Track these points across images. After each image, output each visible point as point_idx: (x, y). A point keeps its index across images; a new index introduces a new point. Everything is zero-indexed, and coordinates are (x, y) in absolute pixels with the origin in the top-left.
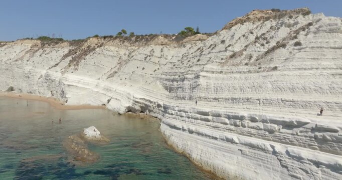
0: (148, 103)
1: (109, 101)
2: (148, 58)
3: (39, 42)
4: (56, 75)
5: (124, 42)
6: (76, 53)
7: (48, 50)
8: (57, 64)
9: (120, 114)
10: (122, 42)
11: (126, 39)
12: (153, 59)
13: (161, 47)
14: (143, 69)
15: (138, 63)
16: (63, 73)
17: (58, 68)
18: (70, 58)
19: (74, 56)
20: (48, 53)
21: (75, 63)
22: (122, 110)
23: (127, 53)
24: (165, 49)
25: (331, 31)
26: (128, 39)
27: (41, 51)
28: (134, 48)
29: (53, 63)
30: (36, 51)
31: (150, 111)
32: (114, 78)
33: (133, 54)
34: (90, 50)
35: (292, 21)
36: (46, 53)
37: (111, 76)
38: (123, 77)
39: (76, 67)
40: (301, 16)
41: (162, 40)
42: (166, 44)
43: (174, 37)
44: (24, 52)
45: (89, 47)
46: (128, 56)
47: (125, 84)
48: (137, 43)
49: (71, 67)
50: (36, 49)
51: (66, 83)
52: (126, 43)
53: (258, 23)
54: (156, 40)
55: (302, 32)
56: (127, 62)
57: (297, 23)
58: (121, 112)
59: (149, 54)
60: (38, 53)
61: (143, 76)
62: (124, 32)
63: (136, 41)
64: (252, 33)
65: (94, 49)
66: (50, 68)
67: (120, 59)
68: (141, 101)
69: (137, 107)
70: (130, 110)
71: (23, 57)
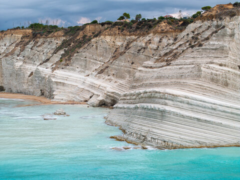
1: (91, 97)
3: (30, 31)
4: (46, 71)
5: (123, 30)
6: (70, 44)
8: (48, 60)
10: (120, 31)
13: (161, 36)
14: (132, 63)
16: (53, 69)
17: (49, 64)
18: (62, 52)
19: (67, 49)
20: (39, 46)
21: (67, 58)
24: (164, 39)
27: (32, 43)
28: (133, 37)
29: (44, 58)
30: (27, 43)
33: (131, 45)
34: (86, 40)
36: (39, 44)
37: (101, 72)
38: (112, 73)
39: (68, 62)
42: (167, 32)
43: (182, 22)
44: (14, 45)
45: (84, 37)
46: (126, 47)
47: (110, 80)
48: (138, 32)
49: (62, 63)
50: (27, 40)
51: (53, 80)
52: (125, 31)
54: (157, 28)
59: (144, 46)
60: (30, 46)
62: (128, 16)
63: (137, 28)
65: (90, 40)
66: (41, 64)
69: (109, 101)
70: (103, 103)
71: (14, 50)
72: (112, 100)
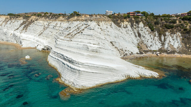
0: (49, 47)
1: (38, 46)
2: (55, 27)
3: (9, 16)
4: (17, 33)
5: (46, 19)
6: (26, 23)
7: (13, 21)
8: (18, 29)
9: (40, 51)
11: (47, 17)
12: (57, 28)
13: (61, 22)
14: (52, 32)
15: (51, 30)
16: (21, 33)
17: (18, 31)
18: (23, 26)
19: (25, 25)
20: (13, 23)
21: (25, 28)
23: (48, 24)
24: (62, 23)
25: (90, 29)
26: (48, 17)
27: (10, 21)
28: (50, 21)
29: (16, 28)
30: (8, 21)
31: (49, 50)
32: (41, 36)
33: (50, 24)
34: (32, 22)
35: (87, 23)
36: (12, 22)
37: (40, 35)
38: (44, 36)
39: (26, 30)
40: (90, 22)
41: (61, 19)
42: (63, 21)
43: (67, 17)
44: (2, 22)
45: (32, 20)
46: (48, 25)
47: (44, 39)
48: (52, 19)
49: (24, 30)
50: (8, 20)
51: (21, 38)
52: (47, 19)
53: (81, 22)
54: (59, 19)
55: (86, 28)
56: (47, 28)
57: (88, 24)
58: (40, 50)
59: (55, 25)
60: (9, 22)
61: (51, 35)
62: (47, 13)
63: (52, 18)
64: (77, 26)
65: (34, 22)
66: (15, 30)
67: (44, 26)
68: (47, 46)
69: (46, 48)
70: (43, 49)
71: (2, 24)
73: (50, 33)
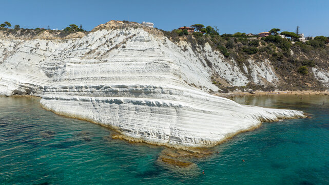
0: (32, 87)
2: (34, 50)
5: (8, 34)
10: (5, 34)
11: (11, 31)
12: (38, 52)
13: (47, 41)
14: (29, 60)
15: (25, 55)
22: (9, 93)
23: (13, 45)
24: (50, 44)
25: (141, 41)
26: (13, 32)
28: (19, 40)
31: (34, 93)
33: (19, 46)
35: (127, 32)
38: (9, 67)
40: (133, 29)
41: (48, 35)
42: (51, 39)
43: (59, 33)
46: (14, 48)
47: (11, 73)
48: (23, 36)
52: (11, 36)
54: (42, 34)
55: (129, 40)
56: (12, 53)
57: (129, 33)
58: (8, 95)
59: (35, 47)
61: (28, 66)
62: (9, 24)
63: (22, 34)
64: (105, 37)
67: (5, 50)
68: (26, 85)
69: (23, 90)
70: (16, 92)
72: (26, 90)
73: (26, 62)
